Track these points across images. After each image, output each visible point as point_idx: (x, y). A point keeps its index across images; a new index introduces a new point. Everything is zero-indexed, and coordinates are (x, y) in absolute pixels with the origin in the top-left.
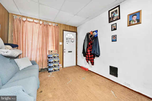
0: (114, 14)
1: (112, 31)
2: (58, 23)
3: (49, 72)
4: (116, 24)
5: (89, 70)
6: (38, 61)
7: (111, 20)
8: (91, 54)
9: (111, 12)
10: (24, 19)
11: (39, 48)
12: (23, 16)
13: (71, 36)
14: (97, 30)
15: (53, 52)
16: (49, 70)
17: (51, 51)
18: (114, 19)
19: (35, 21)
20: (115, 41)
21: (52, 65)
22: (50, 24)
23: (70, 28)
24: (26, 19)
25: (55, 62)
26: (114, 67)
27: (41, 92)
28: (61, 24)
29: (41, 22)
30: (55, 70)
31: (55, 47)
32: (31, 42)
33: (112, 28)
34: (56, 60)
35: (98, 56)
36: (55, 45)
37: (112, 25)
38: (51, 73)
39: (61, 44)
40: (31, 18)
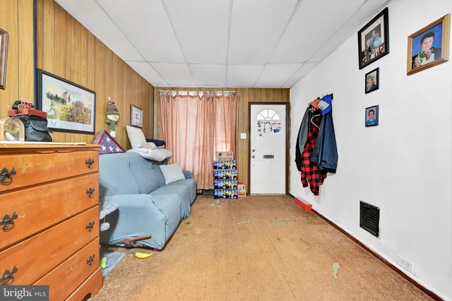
0: (372, 39)
1: (366, 92)
2: (236, 89)
3: (216, 197)
4: (377, 70)
5: (313, 210)
6: (196, 174)
7: (365, 60)
8: (311, 165)
9: (363, 34)
10: (174, 93)
11: (198, 146)
12: (173, 89)
13: (271, 116)
14: (332, 95)
15: (223, 156)
16: (216, 194)
17: (220, 154)
18: (373, 57)
19: (191, 93)
20: (373, 123)
21: (221, 184)
22: (219, 94)
23: (267, 96)
24: (177, 93)
25: (228, 178)
26: (370, 205)
27: (189, 223)
28: (244, 89)
29: (201, 94)
30: (227, 196)
31: (229, 145)
32: (185, 135)
33: (368, 85)
34: (229, 174)
35: (333, 171)
36: (229, 140)
37: (366, 75)
38: (218, 201)
39: (245, 138)
40: (184, 89)
